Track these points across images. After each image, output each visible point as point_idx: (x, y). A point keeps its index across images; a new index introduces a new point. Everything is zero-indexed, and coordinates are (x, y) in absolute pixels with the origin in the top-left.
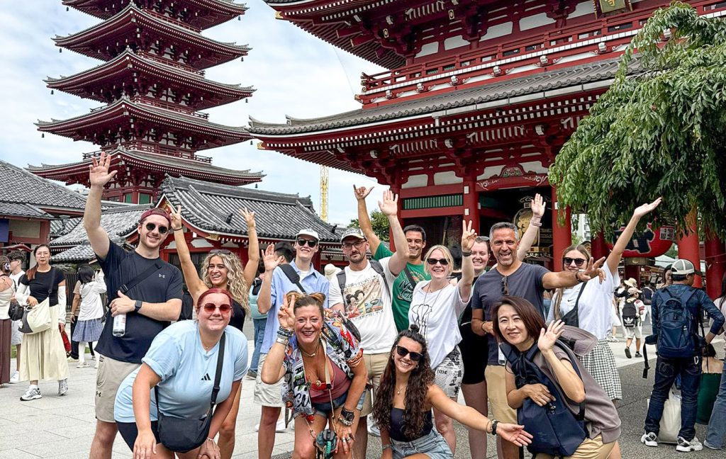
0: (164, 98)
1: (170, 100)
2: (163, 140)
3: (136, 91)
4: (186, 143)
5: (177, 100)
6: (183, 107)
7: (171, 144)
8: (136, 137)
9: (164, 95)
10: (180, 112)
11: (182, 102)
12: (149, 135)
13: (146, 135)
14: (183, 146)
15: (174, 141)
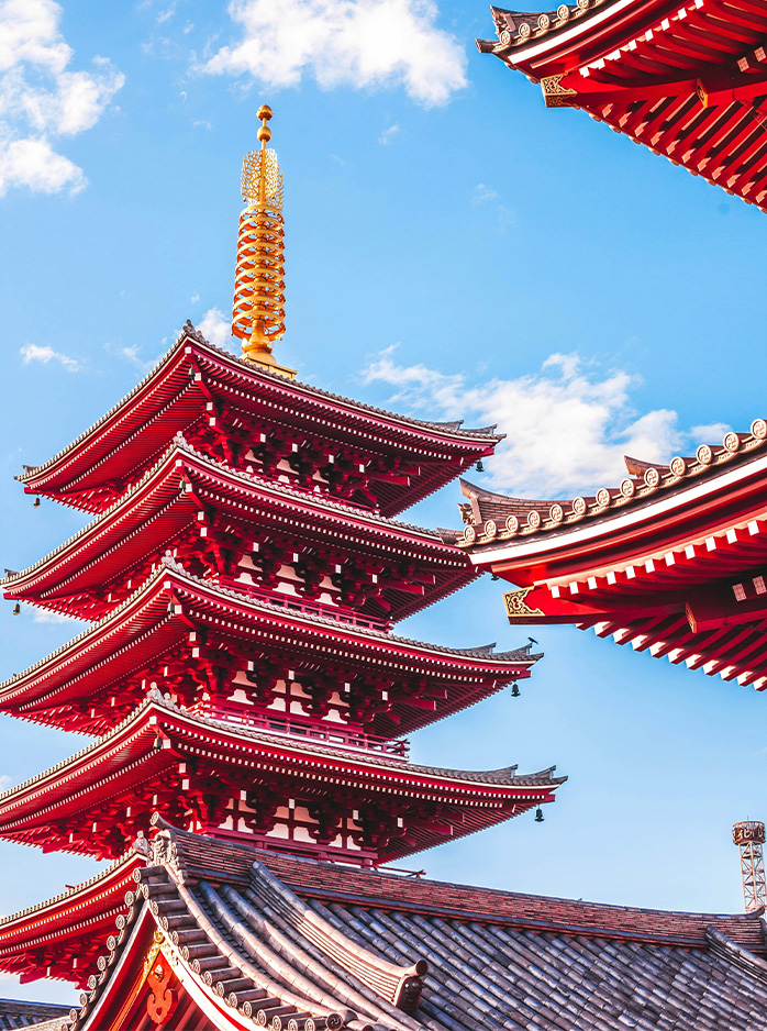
0: (278, 705)
1: (296, 709)
2: (277, 826)
3: (202, 691)
4: (345, 833)
5: (318, 708)
6: (334, 728)
7: (302, 835)
8: (202, 821)
9: (280, 695)
10: (325, 738)
11: (331, 712)
12: (236, 815)
13: (229, 812)
14: (337, 843)
15: (310, 827)
